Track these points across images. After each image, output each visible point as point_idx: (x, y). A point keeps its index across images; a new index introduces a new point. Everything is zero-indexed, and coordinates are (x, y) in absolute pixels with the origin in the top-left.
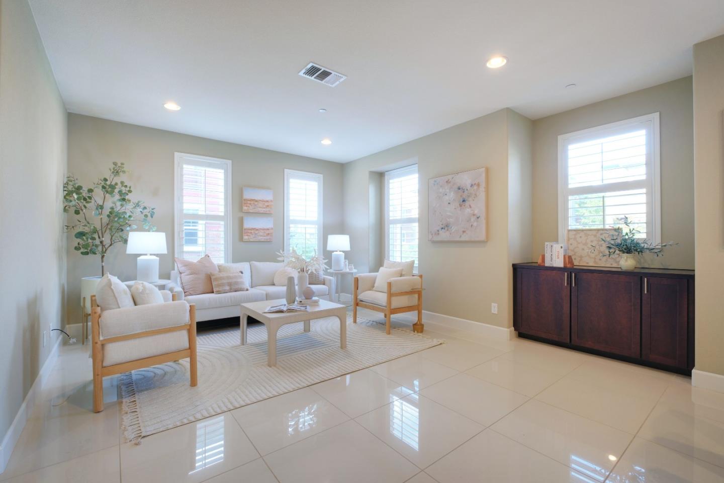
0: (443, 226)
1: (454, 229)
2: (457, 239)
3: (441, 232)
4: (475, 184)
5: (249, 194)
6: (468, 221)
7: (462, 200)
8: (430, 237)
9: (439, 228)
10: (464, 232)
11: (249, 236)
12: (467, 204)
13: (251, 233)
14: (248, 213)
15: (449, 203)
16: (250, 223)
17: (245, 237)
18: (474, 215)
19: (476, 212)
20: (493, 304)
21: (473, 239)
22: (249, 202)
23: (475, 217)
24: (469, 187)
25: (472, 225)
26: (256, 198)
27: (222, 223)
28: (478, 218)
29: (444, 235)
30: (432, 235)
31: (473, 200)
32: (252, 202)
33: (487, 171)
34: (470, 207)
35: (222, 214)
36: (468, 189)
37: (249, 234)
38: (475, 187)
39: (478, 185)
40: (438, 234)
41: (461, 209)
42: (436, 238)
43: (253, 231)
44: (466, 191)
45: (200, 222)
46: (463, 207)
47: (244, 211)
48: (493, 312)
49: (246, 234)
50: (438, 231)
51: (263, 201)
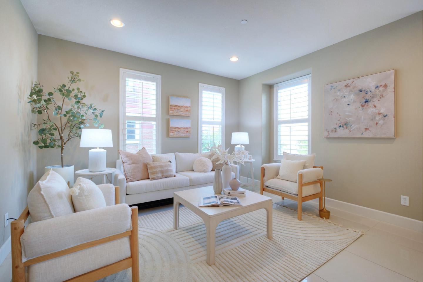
0: (341, 125)
1: (354, 127)
2: (359, 135)
3: (338, 129)
4: (381, 86)
5: (174, 102)
6: (372, 120)
7: (364, 100)
8: (326, 134)
9: (337, 126)
10: (366, 129)
11: (174, 133)
12: (371, 104)
13: (175, 130)
14: (173, 116)
15: (348, 105)
16: (175, 123)
17: (171, 134)
18: (379, 114)
19: (382, 111)
20: (402, 197)
21: (378, 136)
22: (174, 107)
23: (381, 116)
24: (373, 89)
25: (377, 124)
26: (179, 105)
27: (154, 123)
28: (385, 116)
29: (342, 132)
30: (328, 132)
31: (379, 100)
32: (176, 107)
33: (396, 73)
34: (375, 106)
35: (155, 116)
36: (372, 91)
37: (173, 132)
38: (381, 89)
39: (386, 86)
40: (336, 131)
41: (363, 109)
42: (332, 135)
43: (176, 129)
44: (369, 93)
45: (137, 122)
46: (365, 107)
47: (170, 114)
48: (402, 203)
49: (171, 132)
50: (336, 129)
51: (184, 107)
